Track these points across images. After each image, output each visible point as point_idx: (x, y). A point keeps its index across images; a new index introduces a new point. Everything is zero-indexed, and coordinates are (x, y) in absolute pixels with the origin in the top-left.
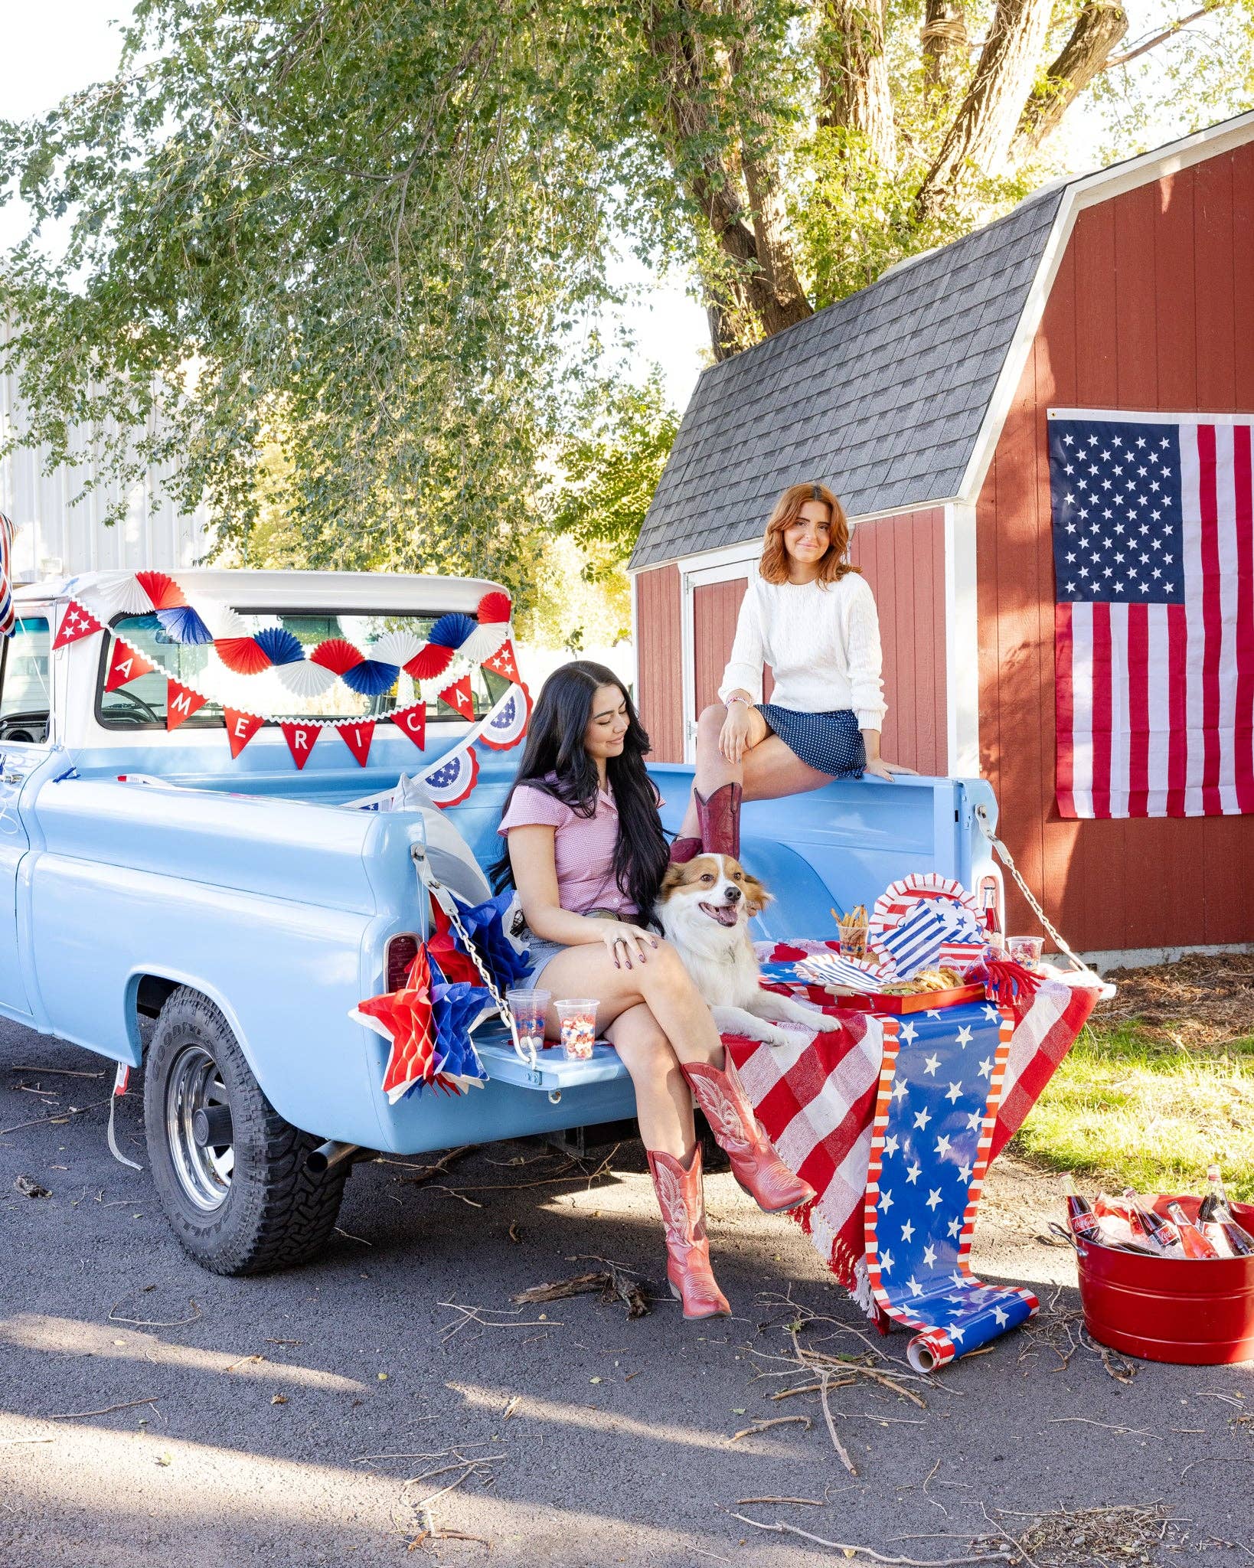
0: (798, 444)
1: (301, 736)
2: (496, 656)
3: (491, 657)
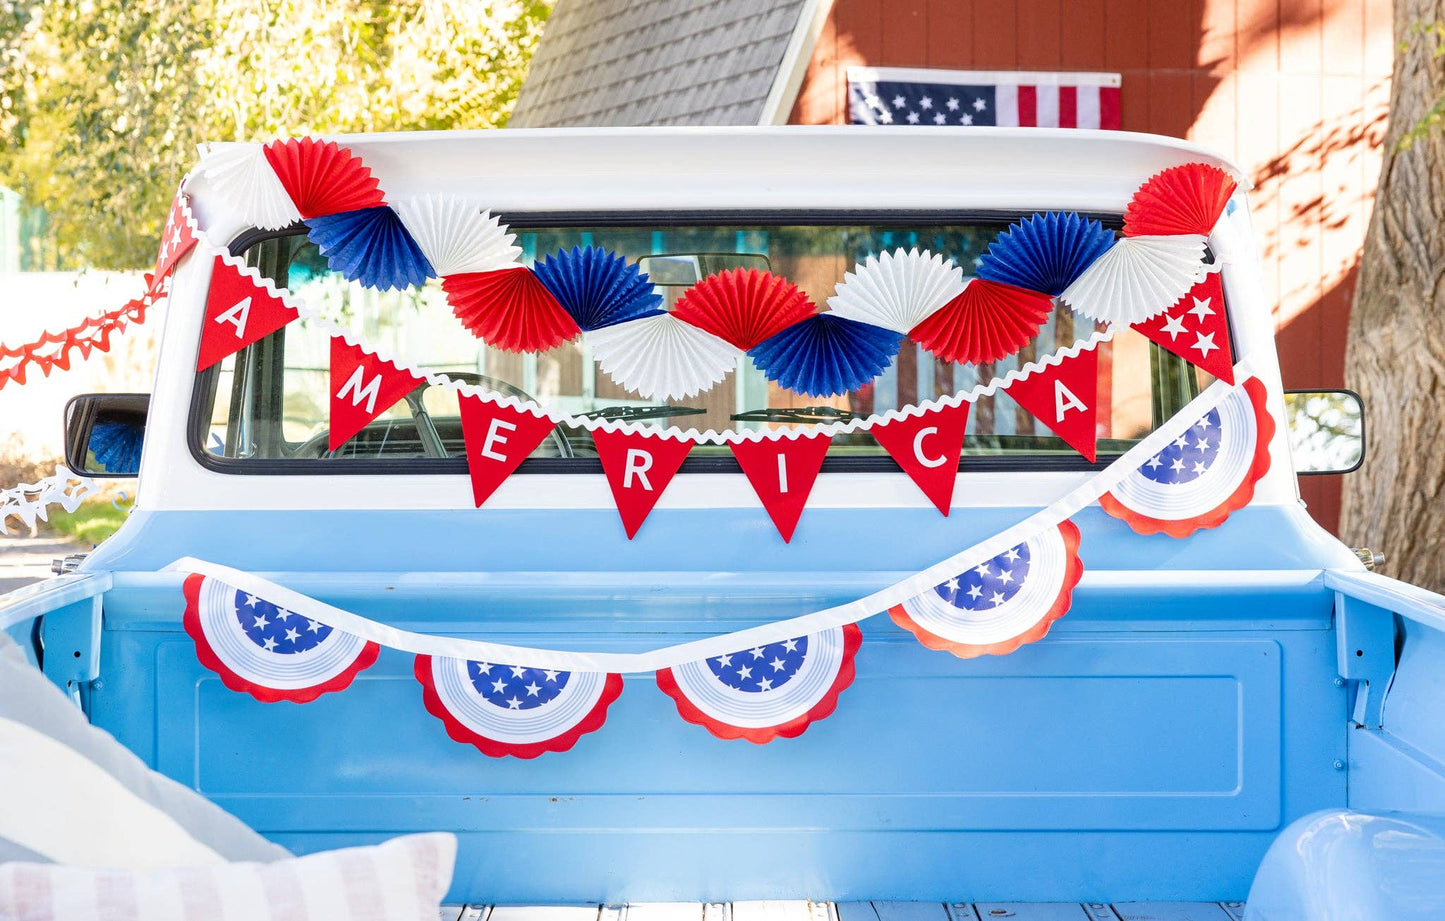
0: (639, 79)
1: (639, 461)
2: (1174, 312)
3: (1160, 314)
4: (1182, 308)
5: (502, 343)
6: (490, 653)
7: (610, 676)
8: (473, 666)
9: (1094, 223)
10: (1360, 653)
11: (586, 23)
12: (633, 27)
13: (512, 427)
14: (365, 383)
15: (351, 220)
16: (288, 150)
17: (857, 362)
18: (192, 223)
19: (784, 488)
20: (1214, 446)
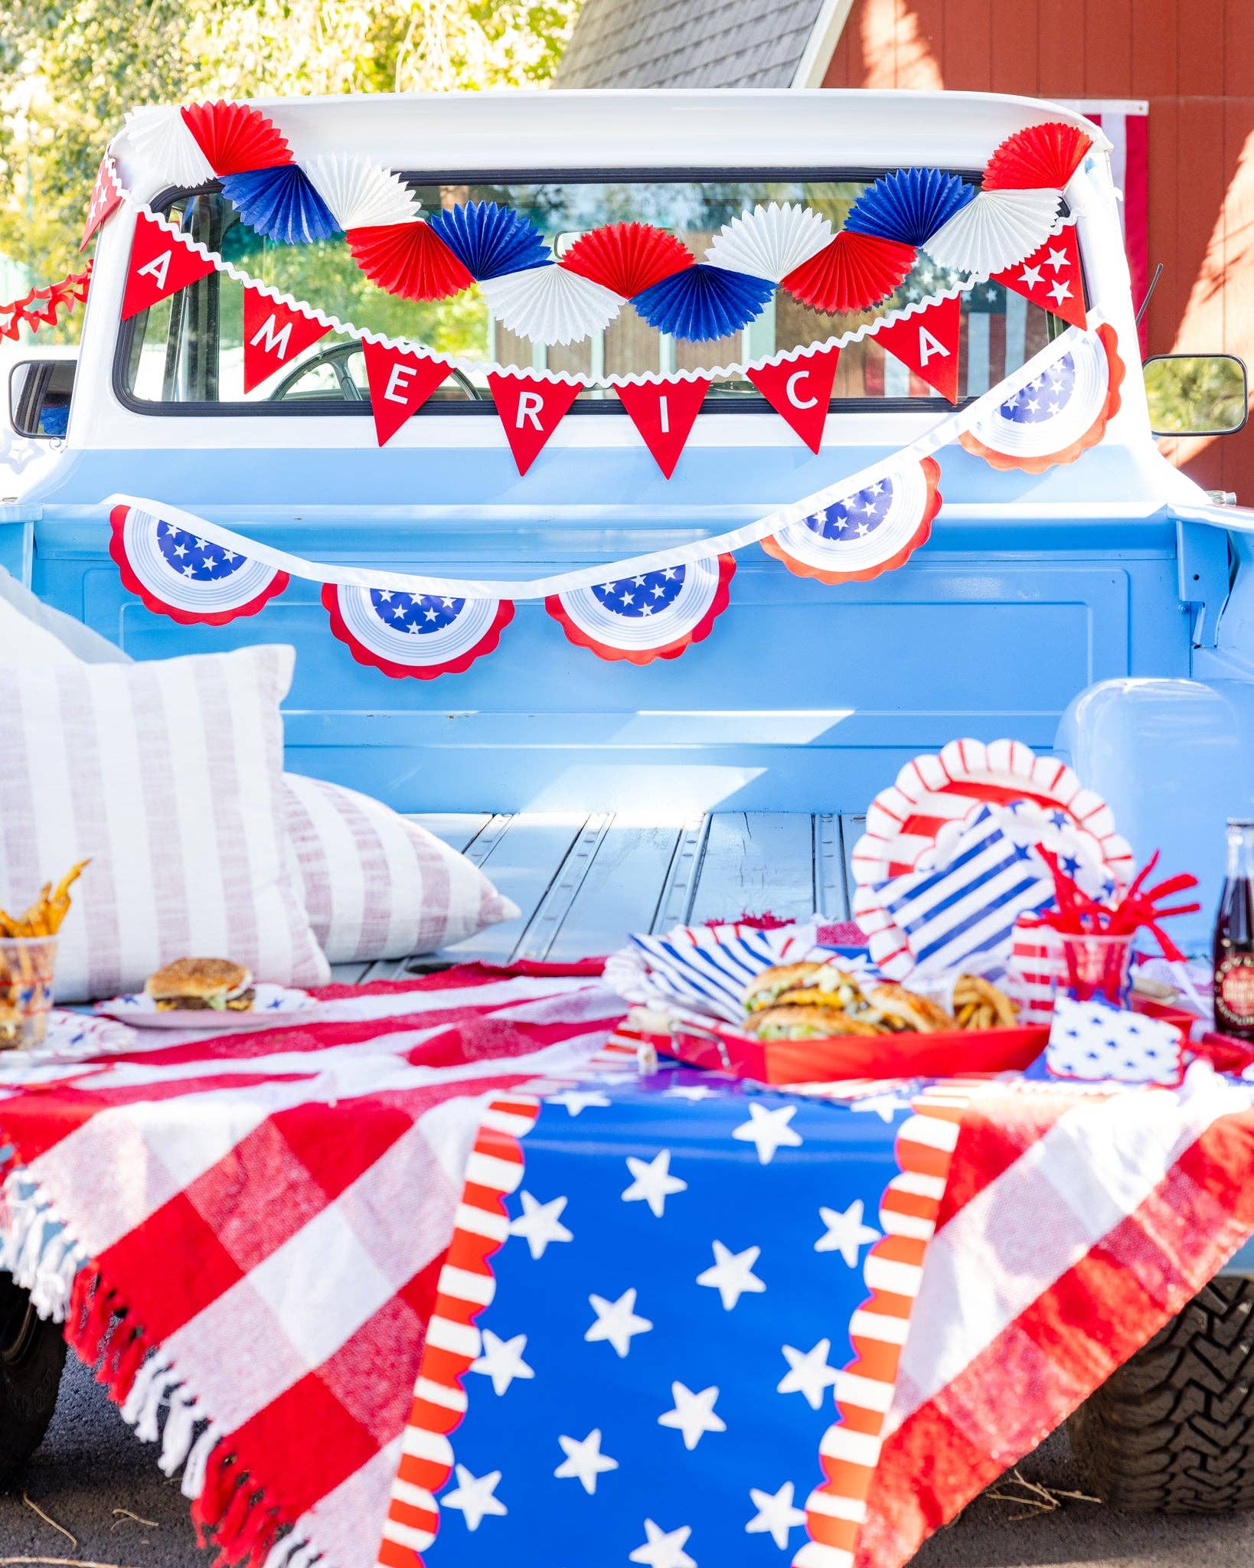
1: (531, 404)
2: (1031, 262)
3: (1017, 264)
4: (1039, 258)
5: (402, 292)
6: (391, 582)
7: (502, 602)
8: (375, 594)
9: (955, 178)
10: (1197, 578)
11: (600, 57)
12: (646, 59)
13: (413, 372)
14: (277, 329)
15: (261, 178)
16: (203, 113)
17: (732, 309)
18: (117, 182)
19: (665, 428)
20: (1068, 386)
